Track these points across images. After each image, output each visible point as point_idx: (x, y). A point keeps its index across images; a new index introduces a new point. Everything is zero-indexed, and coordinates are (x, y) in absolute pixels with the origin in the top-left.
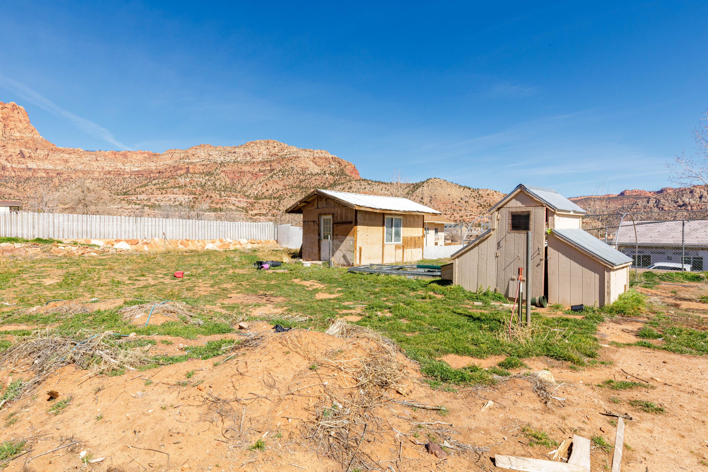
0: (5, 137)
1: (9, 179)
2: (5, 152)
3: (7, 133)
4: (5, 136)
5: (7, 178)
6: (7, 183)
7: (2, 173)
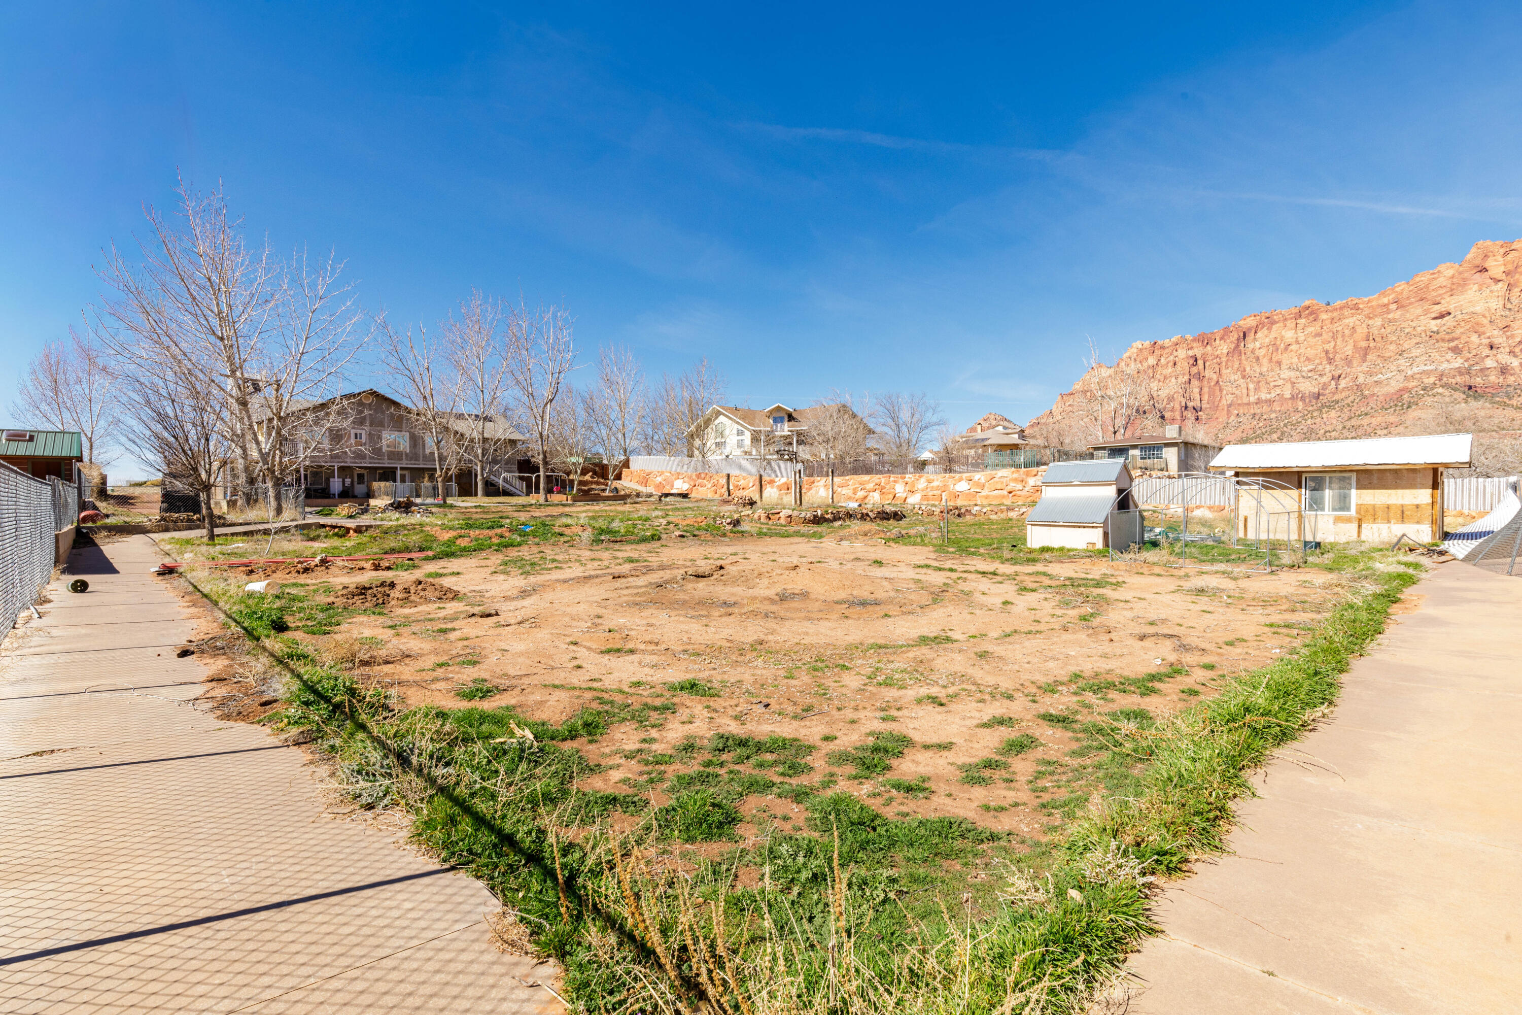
0: (1510, 309)
1: (1515, 389)
2: (1507, 338)
3: (1513, 299)
4: (1509, 306)
5: (1511, 389)
6: (1510, 399)
7: (1501, 380)
